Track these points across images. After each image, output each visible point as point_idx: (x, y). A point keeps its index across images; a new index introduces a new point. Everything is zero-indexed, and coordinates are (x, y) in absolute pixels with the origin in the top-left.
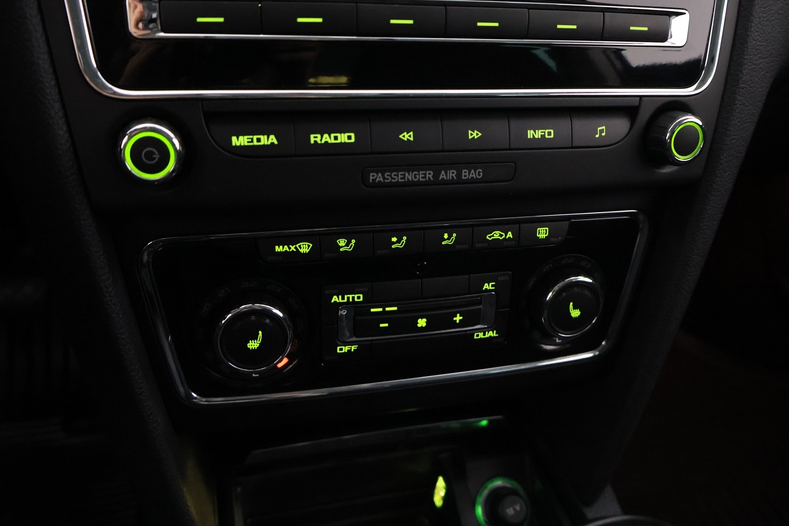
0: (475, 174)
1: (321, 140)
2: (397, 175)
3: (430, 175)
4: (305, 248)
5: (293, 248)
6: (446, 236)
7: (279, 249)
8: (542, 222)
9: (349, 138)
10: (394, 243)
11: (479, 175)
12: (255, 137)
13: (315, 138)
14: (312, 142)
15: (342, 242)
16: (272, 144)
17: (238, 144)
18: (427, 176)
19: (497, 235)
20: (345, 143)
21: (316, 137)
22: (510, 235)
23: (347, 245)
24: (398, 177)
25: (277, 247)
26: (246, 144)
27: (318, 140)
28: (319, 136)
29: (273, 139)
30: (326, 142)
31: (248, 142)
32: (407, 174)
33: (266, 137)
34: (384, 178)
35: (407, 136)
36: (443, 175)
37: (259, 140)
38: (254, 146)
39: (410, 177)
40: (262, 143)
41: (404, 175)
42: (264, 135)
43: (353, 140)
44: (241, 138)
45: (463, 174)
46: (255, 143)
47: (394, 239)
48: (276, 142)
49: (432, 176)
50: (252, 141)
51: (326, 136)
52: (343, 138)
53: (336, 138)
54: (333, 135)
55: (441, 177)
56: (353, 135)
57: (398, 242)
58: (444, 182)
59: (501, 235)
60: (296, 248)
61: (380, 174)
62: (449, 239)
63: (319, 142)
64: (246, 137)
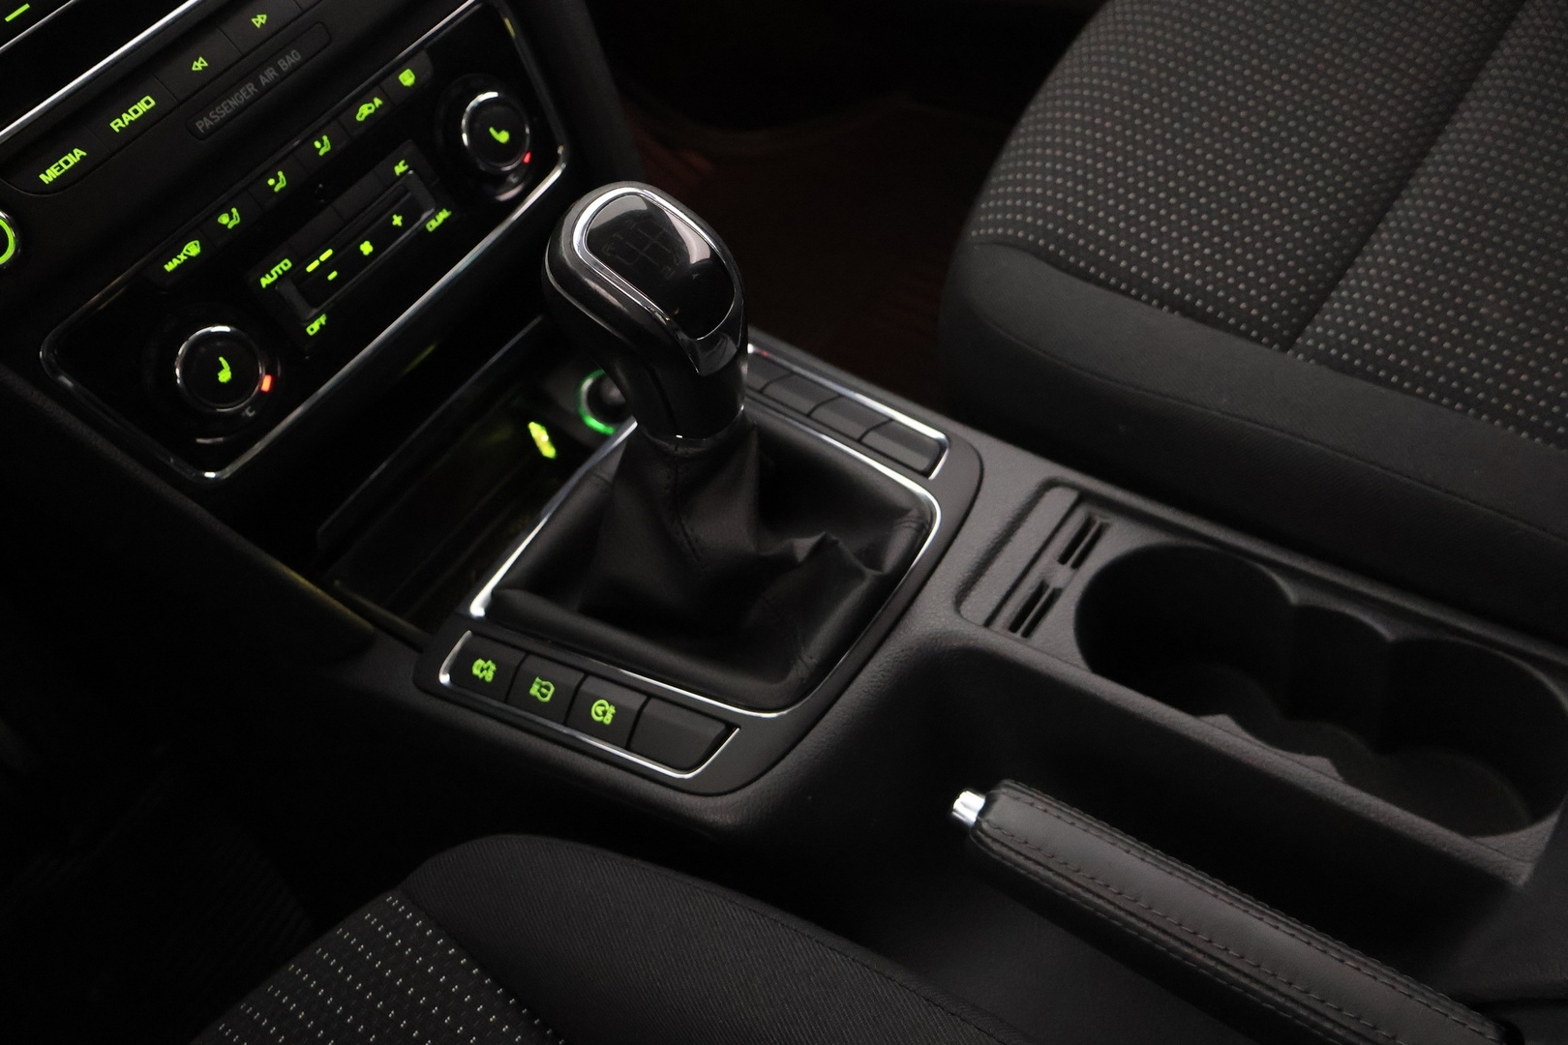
0: (292, 59)
1: (124, 123)
2: (222, 109)
3: (251, 88)
4: (193, 249)
5: (182, 257)
6: (317, 144)
7: (170, 267)
8: (399, 68)
9: (148, 103)
10: (274, 186)
11: (296, 57)
12: (61, 162)
13: (116, 125)
14: (117, 130)
15: (224, 219)
16: (82, 157)
17: (51, 179)
18: (249, 90)
19: (365, 111)
20: (148, 110)
21: (117, 123)
22: (378, 102)
23: (231, 218)
24: (223, 110)
25: (166, 267)
26: (58, 174)
27: (121, 124)
28: (118, 120)
29: (79, 153)
30: (130, 122)
31: (59, 171)
32: (230, 102)
33: (70, 155)
34: (212, 120)
35: (199, 65)
36: (264, 81)
37: (67, 162)
38: (67, 171)
39: (234, 102)
40: (72, 163)
41: (228, 104)
42: (67, 155)
43: (153, 103)
44: (48, 171)
45: (281, 66)
46: (66, 167)
47: (271, 182)
48: (85, 154)
49: (255, 87)
50: (62, 168)
51: (124, 116)
52: (142, 107)
53: (136, 112)
54: (130, 111)
55: (263, 83)
56: (148, 98)
57: (277, 181)
58: (270, 87)
59: (370, 108)
60: (185, 255)
61: (205, 119)
62: (323, 145)
63: (123, 126)
64: (52, 168)
